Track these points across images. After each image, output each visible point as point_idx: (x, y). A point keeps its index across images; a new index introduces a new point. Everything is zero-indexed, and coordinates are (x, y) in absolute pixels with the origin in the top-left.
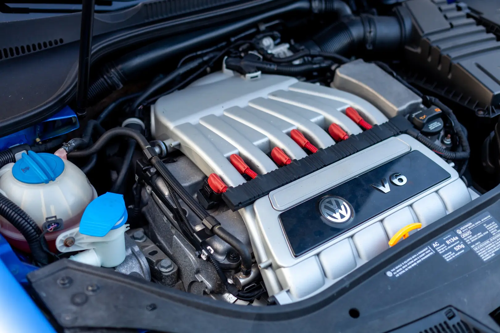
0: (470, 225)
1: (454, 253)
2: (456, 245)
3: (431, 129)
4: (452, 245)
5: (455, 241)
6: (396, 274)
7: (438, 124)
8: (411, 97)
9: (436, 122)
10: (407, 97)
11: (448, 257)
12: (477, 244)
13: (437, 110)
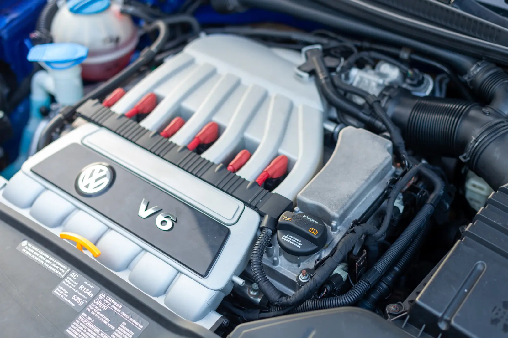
0: (118, 306)
1: (67, 296)
2: (80, 297)
3: (283, 238)
4: (78, 293)
5: (86, 295)
6: (26, 249)
7: (297, 244)
8: (332, 203)
9: (300, 241)
10: (331, 199)
11: (60, 291)
12: (90, 318)
13: (312, 231)
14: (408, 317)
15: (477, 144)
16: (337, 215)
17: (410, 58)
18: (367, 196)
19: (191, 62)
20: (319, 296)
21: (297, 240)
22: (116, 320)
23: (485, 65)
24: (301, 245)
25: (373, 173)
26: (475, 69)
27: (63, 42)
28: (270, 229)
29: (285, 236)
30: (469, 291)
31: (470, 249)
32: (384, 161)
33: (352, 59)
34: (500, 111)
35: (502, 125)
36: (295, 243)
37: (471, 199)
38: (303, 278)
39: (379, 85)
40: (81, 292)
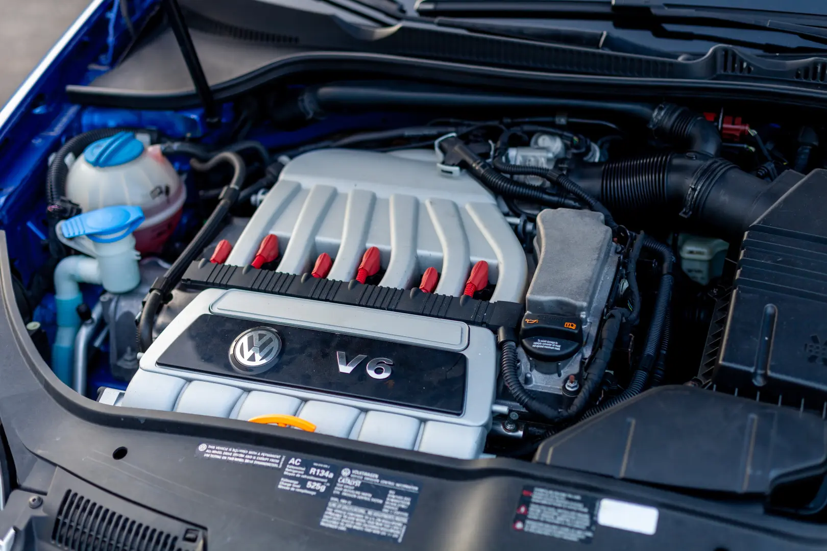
0: (372, 477)
1: (299, 486)
2: (317, 482)
3: (534, 346)
4: (312, 478)
5: (324, 477)
6: (208, 453)
7: (555, 347)
8: (573, 292)
9: (557, 343)
10: (569, 289)
11: (286, 484)
12: (343, 501)
13: (569, 325)
14: (715, 386)
15: (696, 193)
16: (585, 304)
17: (568, 123)
18: (602, 278)
19: (297, 190)
20: (596, 402)
21: (552, 342)
22: (381, 492)
23: (667, 107)
24: (559, 346)
25: (601, 250)
26: (659, 114)
27: (94, 208)
28: (512, 341)
29: (535, 343)
30: (770, 338)
31: (751, 295)
32: (605, 235)
33: (504, 137)
34: (706, 152)
35: (716, 165)
36: (552, 346)
37: (690, 271)
38: (572, 385)
39: (549, 160)
40: (315, 476)
